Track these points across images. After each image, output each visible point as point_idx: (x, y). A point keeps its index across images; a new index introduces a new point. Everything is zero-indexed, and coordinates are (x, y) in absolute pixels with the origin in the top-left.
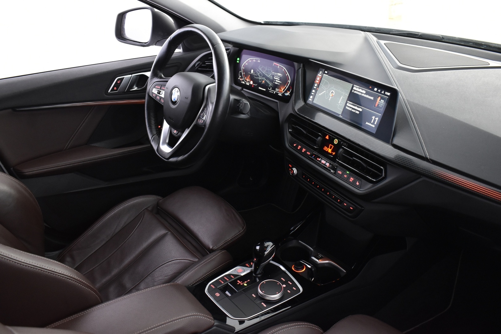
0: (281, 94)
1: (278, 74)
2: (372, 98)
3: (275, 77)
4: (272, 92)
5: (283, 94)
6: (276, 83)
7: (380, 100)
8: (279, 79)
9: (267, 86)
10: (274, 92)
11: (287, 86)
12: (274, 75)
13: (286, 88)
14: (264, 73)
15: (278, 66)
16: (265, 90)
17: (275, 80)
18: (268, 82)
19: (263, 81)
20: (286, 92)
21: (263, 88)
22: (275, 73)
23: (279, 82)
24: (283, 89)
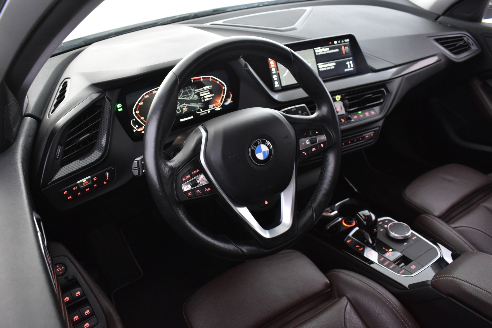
0: (220, 107)
1: (204, 88)
2: (337, 50)
3: (202, 94)
4: (205, 113)
5: (223, 106)
6: (206, 100)
7: (344, 48)
8: (209, 93)
9: (193, 112)
10: (207, 112)
11: (224, 94)
12: (199, 92)
13: (223, 97)
14: (181, 98)
15: (200, 79)
16: (192, 117)
17: (203, 96)
18: (192, 105)
19: (184, 109)
20: (225, 101)
21: (188, 117)
22: (200, 89)
23: (211, 95)
24: (220, 101)
